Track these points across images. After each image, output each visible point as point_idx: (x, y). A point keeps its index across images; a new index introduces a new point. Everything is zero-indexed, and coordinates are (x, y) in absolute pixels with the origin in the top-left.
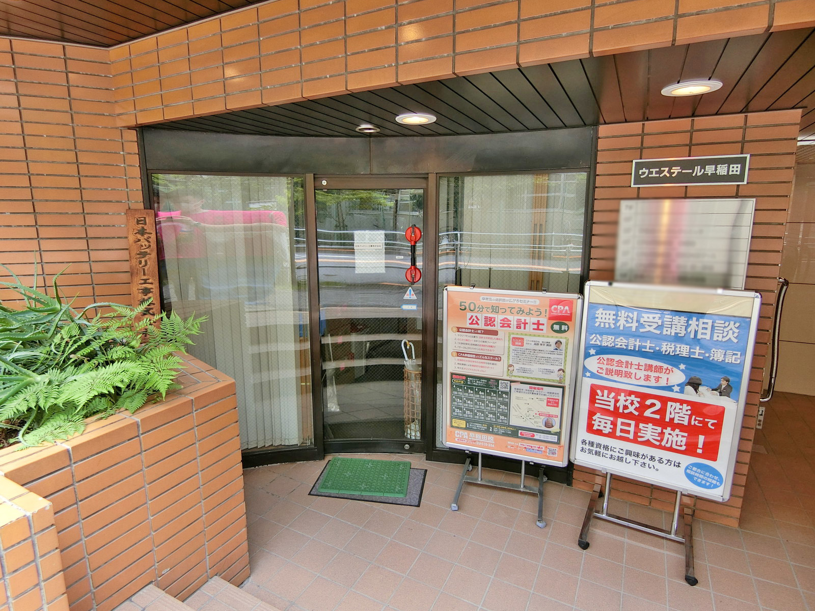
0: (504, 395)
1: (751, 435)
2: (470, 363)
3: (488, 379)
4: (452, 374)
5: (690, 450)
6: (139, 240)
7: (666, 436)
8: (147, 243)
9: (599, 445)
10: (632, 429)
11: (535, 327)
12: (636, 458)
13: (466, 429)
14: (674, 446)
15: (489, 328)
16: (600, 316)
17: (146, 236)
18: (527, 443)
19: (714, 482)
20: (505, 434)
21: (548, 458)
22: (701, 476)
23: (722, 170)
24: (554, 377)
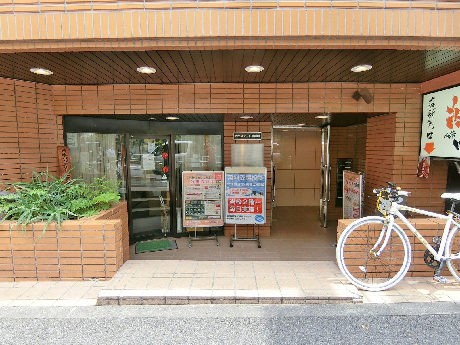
0: (203, 206)
1: (269, 215)
2: (191, 196)
3: (198, 201)
4: (185, 201)
5: (255, 212)
6: (63, 158)
7: (249, 209)
8: (66, 160)
9: (232, 216)
10: (240, 209)
11: (211, 182)
12: (242, 218)
13: (191, 219)
14: (252, 212)
15: (197, 184)
16: (229, 177)
17: (66, 157)
18: (211, 221)
19: (262, 219)
20: (204, 219)
21: (218, 224)
22: (259, 219)
23: (256, 136)
24: (218, 197)
